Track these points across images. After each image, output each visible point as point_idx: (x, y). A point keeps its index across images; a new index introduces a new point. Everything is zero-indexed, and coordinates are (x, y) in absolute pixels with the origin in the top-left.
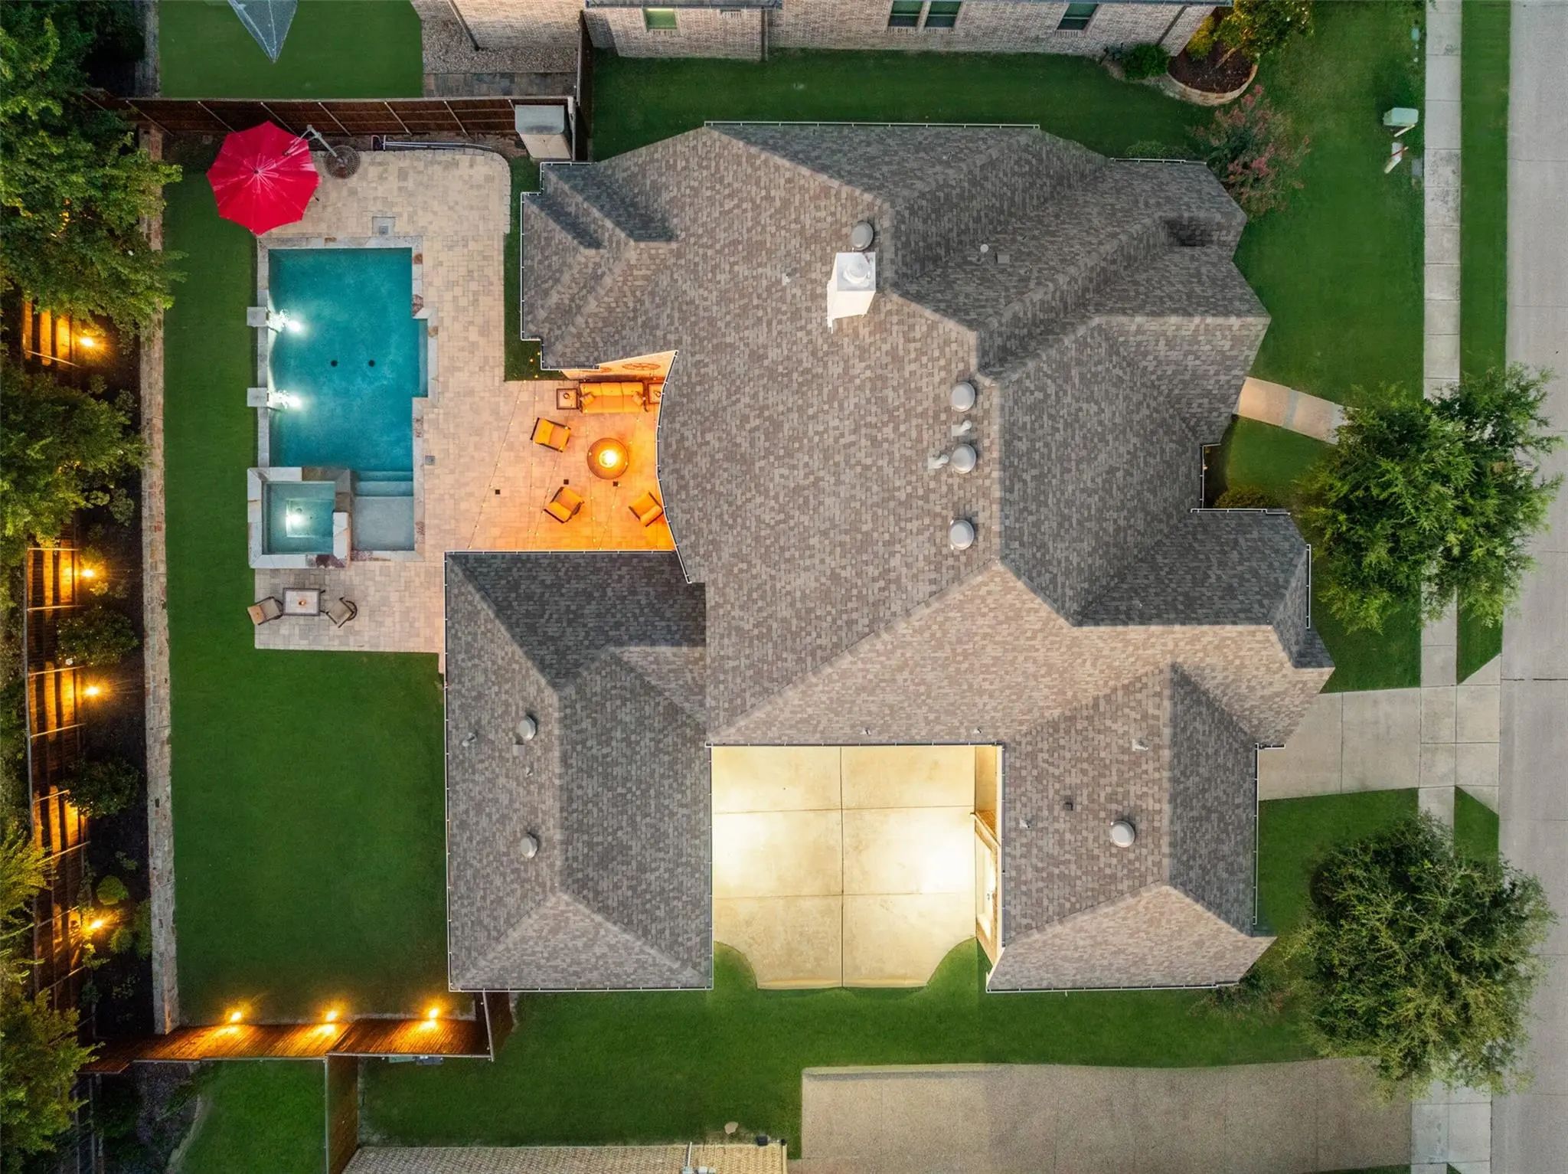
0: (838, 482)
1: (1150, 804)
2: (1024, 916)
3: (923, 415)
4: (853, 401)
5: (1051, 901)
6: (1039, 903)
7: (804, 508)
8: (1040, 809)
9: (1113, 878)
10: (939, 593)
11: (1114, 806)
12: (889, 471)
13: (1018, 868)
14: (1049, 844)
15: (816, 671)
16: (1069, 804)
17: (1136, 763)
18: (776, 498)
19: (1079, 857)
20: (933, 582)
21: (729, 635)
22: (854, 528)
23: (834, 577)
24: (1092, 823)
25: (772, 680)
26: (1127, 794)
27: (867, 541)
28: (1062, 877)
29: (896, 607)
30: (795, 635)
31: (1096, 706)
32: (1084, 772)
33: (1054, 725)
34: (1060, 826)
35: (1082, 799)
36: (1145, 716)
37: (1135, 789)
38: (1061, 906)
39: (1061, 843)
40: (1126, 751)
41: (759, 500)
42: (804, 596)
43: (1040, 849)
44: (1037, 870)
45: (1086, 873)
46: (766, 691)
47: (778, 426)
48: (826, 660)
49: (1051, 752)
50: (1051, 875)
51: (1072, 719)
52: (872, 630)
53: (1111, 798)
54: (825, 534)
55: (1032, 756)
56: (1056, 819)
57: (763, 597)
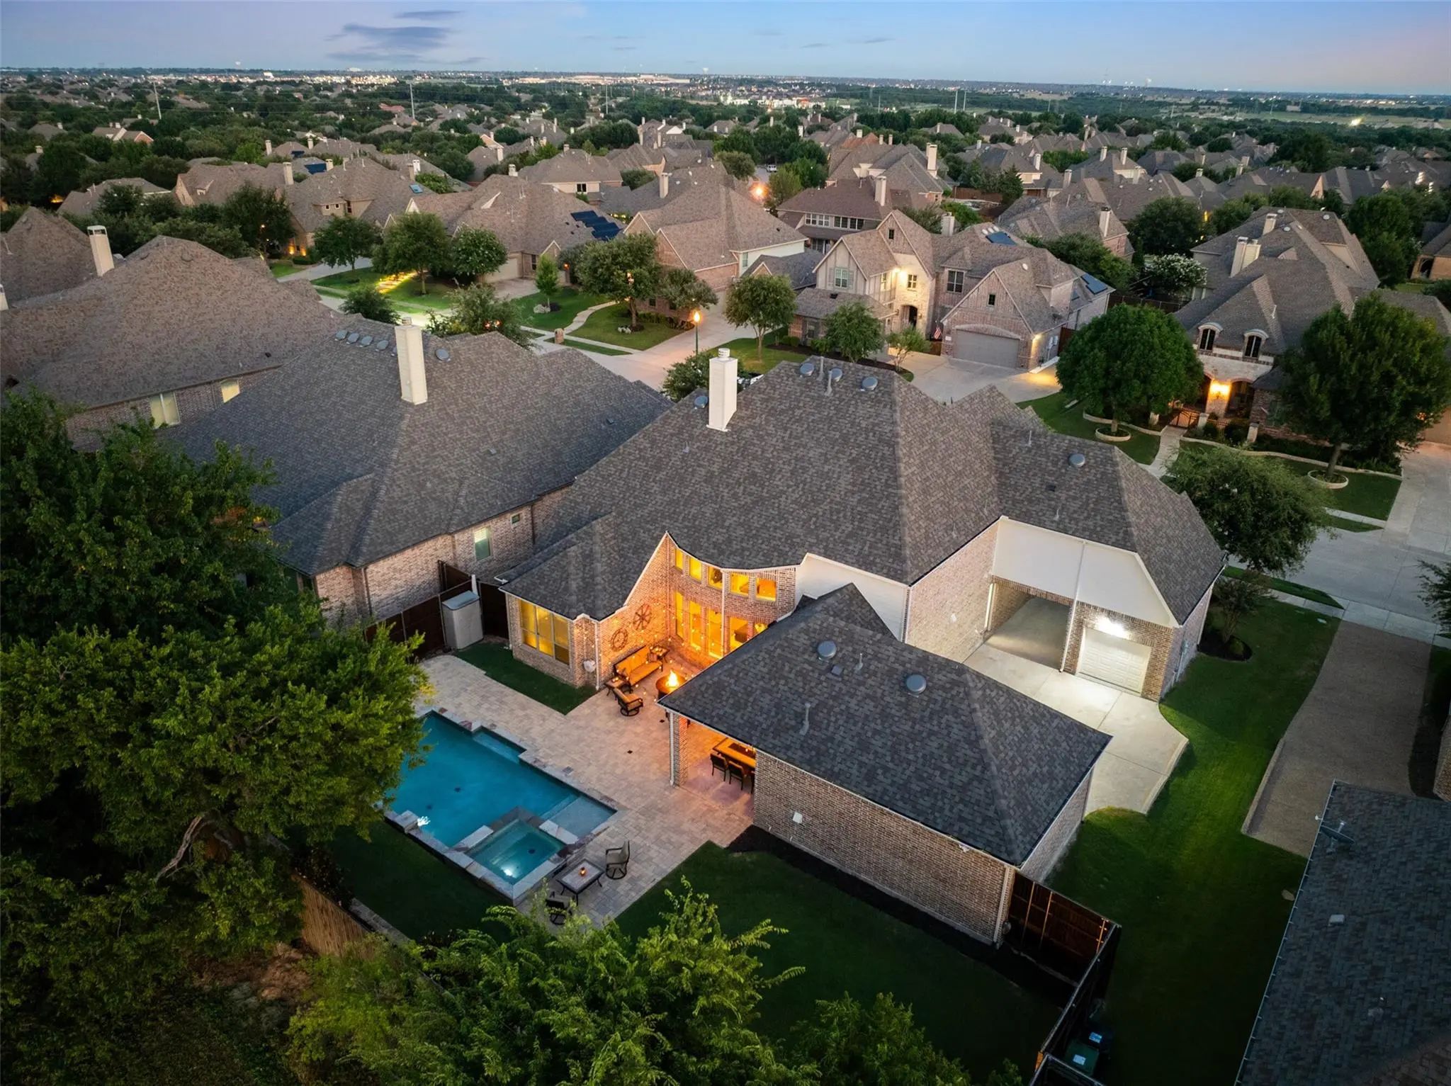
0: (805, 446)
1: (1065, 444)
2: (1117, 534)
3: (802, 393)
4: (771, 427)
5: (1111, 514)
6: (1110, 521)
7: (805, 470)
8: (1049, 506)
9: (1103, 474)
10: (893, 403)
11: (1060, 463)
12: (817, 417)
13: (1084, 530)
14: (1074, 505)
15: (899, 487)
16: (1052, 488)
17: (1039, 447)
18: (789, 486)
19: (1085, 490)
20: (885, 406)
21: (849, 544)
22: (834, 442)
23: (852, 461)
24: (1067, 478)
25: (890, 520)
26: (1056, 456)
27: (845, 438)
28: (1096, 503)
29: (888, 429)
30: (872, 497)
31: (998, 459)
32: (1035, 475)
33: (1001, 484)
34: (1063, 496)
35: (1051, 480)
36: (1013, 436)
37: (1053, 450)
38: (1115, 508)
39: (1075, 498)
40: (1029, 450)
41: (783, 499)
42: (854, 484)
43: (1075, 512)
44: (1087, 518)
45: (1097, 488)
46: (896, 525)
47: (754, 475)
48: (896, 479)
49: (1016, 490)
50: (1093, 510)
51: (1001, 473)
52: (892, 445)
53: (1055, 464)
54: (826, 461)
55: (1015, 502)
56: (1059, 498)
57: (838, 512)
